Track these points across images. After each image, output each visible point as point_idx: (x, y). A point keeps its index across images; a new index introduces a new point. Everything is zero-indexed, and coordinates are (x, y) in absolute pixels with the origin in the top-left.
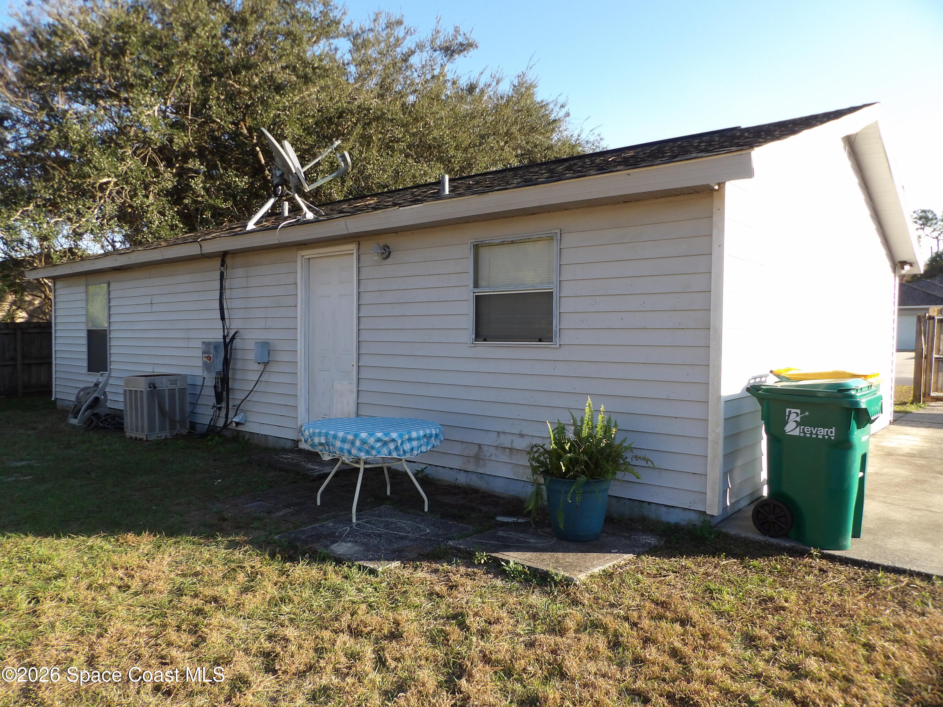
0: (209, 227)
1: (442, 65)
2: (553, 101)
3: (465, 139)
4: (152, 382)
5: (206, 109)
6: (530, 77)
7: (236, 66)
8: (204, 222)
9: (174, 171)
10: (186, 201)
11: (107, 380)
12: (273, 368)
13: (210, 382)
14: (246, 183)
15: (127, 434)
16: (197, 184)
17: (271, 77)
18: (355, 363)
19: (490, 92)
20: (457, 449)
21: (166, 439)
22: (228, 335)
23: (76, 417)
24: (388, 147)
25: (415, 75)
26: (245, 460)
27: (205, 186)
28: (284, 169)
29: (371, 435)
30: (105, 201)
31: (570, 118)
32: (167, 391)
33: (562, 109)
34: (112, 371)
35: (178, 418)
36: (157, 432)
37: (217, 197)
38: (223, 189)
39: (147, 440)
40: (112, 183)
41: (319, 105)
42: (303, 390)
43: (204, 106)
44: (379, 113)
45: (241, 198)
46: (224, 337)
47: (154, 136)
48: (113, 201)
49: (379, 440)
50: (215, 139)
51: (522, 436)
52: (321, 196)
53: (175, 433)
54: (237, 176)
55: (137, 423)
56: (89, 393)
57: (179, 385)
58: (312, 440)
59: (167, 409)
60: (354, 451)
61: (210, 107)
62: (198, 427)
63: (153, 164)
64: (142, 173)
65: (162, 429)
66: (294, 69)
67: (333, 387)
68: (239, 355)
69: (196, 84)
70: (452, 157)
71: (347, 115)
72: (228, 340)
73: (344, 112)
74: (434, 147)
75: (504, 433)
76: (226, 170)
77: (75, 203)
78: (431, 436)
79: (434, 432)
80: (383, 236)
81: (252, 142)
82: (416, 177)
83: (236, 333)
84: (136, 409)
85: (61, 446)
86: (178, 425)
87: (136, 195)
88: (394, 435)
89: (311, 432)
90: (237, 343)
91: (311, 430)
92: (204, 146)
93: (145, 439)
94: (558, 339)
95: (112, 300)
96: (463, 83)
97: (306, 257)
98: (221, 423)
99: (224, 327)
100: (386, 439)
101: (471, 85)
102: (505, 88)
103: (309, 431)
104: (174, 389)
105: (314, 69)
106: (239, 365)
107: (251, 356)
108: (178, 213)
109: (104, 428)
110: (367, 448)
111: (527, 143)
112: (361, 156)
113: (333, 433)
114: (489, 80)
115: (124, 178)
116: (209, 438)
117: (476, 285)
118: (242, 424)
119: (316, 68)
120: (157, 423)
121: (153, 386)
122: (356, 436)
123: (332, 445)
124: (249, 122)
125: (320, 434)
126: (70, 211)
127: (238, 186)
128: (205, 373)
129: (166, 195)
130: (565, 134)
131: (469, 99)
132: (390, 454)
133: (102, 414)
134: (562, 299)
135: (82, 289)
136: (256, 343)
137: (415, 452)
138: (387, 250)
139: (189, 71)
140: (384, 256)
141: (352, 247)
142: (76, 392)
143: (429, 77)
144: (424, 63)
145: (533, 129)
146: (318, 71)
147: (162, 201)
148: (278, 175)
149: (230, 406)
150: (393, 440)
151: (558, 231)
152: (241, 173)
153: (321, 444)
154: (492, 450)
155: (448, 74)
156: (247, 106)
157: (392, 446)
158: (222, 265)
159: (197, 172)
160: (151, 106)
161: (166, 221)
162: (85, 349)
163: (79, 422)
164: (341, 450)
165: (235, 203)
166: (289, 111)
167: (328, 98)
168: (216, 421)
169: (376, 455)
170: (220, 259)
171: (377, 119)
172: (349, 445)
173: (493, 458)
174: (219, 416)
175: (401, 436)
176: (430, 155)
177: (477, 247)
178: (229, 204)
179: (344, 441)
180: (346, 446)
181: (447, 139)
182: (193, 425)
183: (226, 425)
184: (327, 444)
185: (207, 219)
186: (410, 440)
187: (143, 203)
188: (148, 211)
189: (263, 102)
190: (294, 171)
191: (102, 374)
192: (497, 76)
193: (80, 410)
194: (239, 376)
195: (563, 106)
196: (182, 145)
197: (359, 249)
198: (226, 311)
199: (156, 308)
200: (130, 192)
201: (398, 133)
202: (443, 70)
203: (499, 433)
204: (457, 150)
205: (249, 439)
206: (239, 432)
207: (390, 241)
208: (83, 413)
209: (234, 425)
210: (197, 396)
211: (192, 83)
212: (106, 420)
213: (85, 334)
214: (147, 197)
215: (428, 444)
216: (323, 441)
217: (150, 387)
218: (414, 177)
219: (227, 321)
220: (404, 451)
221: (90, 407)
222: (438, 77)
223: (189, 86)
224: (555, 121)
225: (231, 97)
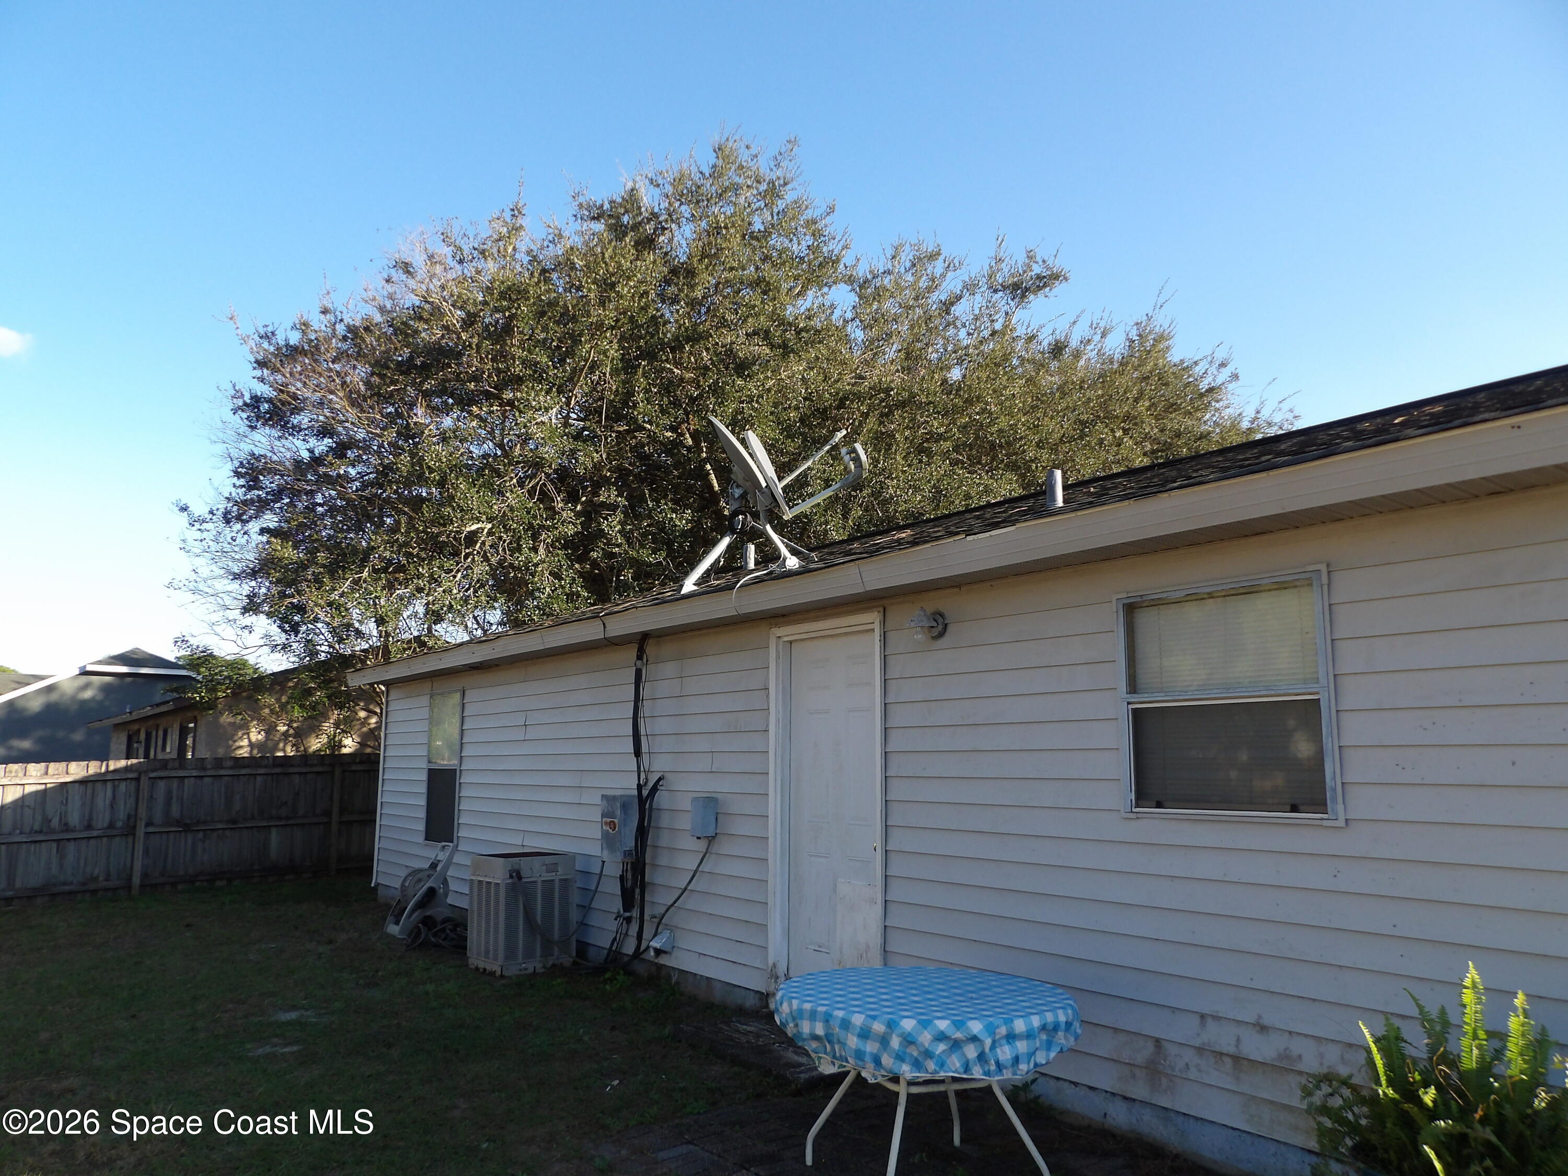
0: (628, 595)
1: (1007, 313)
2: (1206, 357)
3: (1053, 428)
4: (516, 867)
5: (629, 407)
6: (1161, 322)
7: (676, 338)
8: (623, 588)
9: (579, 508)
10: (594, 555)
11: (451, 857)
12: (724, 847)
13: (614, 869)
14: (688, 521)
15: (470, 961)
16: (612, 525)
17: (730, 352)
18: (878, 844)
19: (1091, 352)
20: (1105, 1046)
21: (535, 973)
22: (646, 783)
23: (397, 923)
24: (921, 450)
25: (963, 333)
26: (667, 1031)
27: (623, 529)
28: (748, 484)
29: (925, 1024)
30: (473, 559)
31: (1239, 383)
32: (539, 886)
33: (1222, 370)
34: (461, 840)
35: (556, 935)
36: (520, 960)
37: (642, 546)
38: (653, 534)
39: (502, 976)
40: (486, 531)
41: (806, 389)
42: (778, 894)
43: (625, 404)
44: (906, 394)
45: (681, 545)
46: (640, 787)
47: (548, 452)
48: (486, 559)
49: (941, 1037)
50: (644, 458)
51: (1262, 1028)
52: (809, 537)
53: (551, 963)
54: (674, 511)
55: (487, 942)
56: (420, 880)
57: (561, 874)
58: (796, 1025)
59: (539, 919)
60: (887, 1060)
61: (635, 406)
62: (592, 953)
63: (545, 497)
64: (528, 513)
65: (529, 954)
66: (767, 335)
67: (835, 891)
68: (665, 821)
69: (615, 372)
70: (1032, 461)
71: (852, 402)
72: (645, 793)
73: (847, 399)
74: (1001, 446)
75: (1217, 1018)
76: (658, 502)
77: (429, 564)
78: (1056, 1027)
79: (1062, 1018)
80: (931, 594)
81: (699, 456)
82: (971, 498)
83: (660, 779)
84: (488, 914)
85: (361, 982)
86: (556, 949)
87: (519, 549)
88: (976, 1027)
89: (795, 1007)
90: (662, 799)
91: (795, 1003)
92: (626, 469)
93: (498, 973)
94: (1340, 807)
95: (466, 719)
96: (1046, 340)
97: (786, 639)
98: (629, 948)
99: (639, 767)
100: (958, 1035)
101: (1056, 345)
102: (1116, 345)
103: (790, 1005)
104: (553, 881)
105: (798, 332)
106: (664, 840)
107: (685, 823)
108: (581, 574)
109: (436, 946)
110: (915, 1054)
111: (1162, 431)
112: (876, 466)
113: (840, 1014)
114: (1087, 333)
115: (501, 521)
116: (608, 975)
117: (1133, 686)
118: (665, 952)
119: (802, 330)
120: (521, 942)
121: (516, 875)
122: (891, 1025)
123: (839, 1042)
124: (695, 423)
125: (813, 1015)
126: (419, 576)
127: (676, 526)
128: (606, 852)
129: (565, 547)
130: (1226, 413)
131: (1054, 365)
132: (967, 1069)
133: (439, 918)
134: (1343, 716)
135: (425, 700)
136: (695, 799)
137: (1023, 1067)
138: (940, 620)
139: (605, 353)
140: (935, 632)
141: (872, 618)
142: (403, 873)
143: (986, 333)
144: (977, 312)
145: (1172, 407)
146: (804, 334)
147: (558, 555)
148: (737, 495)
149: (646, 917)
150: (974, 1039)
151: (1323, 568)
152: (680, 504)
153: (816, 1038)
154: (1189, 1056)
155: (1019, 328)
156: (693, 400)
157: (971, 1052)
158: (639, 657)
159: (614, 507)
160: (547, 410)
161: (563, 587)
162: (422, 802)
163: (401, 933)
164: (859, 1055)
165: (670, 554)
166: (757, 402)
167: (821, 377)
168: (621, 944)
169: (936, 1072)
170: (636, 646)
171: (902, 405)
172: (877, 1045)
173: (1193, 1074)
174: (626, 934)
175: (991, 1029)
176: (993, 459)
177: (1130, 609)
178: (661, 557)
179: (865, 1034)
180: (871, 1047)
181: (1022, 430)
182: (583, 948)
183: (638, 953)
184: (829, 1037)
185: (626, 583)
186: (1011, 1037)
187: (528, 560)
188: (536, 572)
189: (715, 390)
190: (764, 484)
191: (444, 847)
192: (1102, 324)
193: (406, 908)
194: (663, 860)
195: (1223, 365)
196: (590, 466)
197: (884, 622)
198: (643, 739)
199: (532, 733)
200: (511, 543)
201: (937, 425)
202: (1010, 320)
203: (1203, 1017)
204: (1040, 448)
205: (677, 983)
206: (660, 967)
207: (945, 603)
208: (410, 915)
209: (652, 953)
210: (592, 894)
211: (608, 369)
212: (443, 930)
213: (424, 776)
214: (535, 549)
215: (1049, 1045)
216: (820, 1031)
217: (511, 877)
218: (968, 496)
219: (645, 757)
220: (998, 1063)
221: (421, 905)
222: (1003, 333)
223: (605, 374)
224: (1211, 390)
225: (668, 388)
